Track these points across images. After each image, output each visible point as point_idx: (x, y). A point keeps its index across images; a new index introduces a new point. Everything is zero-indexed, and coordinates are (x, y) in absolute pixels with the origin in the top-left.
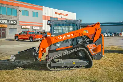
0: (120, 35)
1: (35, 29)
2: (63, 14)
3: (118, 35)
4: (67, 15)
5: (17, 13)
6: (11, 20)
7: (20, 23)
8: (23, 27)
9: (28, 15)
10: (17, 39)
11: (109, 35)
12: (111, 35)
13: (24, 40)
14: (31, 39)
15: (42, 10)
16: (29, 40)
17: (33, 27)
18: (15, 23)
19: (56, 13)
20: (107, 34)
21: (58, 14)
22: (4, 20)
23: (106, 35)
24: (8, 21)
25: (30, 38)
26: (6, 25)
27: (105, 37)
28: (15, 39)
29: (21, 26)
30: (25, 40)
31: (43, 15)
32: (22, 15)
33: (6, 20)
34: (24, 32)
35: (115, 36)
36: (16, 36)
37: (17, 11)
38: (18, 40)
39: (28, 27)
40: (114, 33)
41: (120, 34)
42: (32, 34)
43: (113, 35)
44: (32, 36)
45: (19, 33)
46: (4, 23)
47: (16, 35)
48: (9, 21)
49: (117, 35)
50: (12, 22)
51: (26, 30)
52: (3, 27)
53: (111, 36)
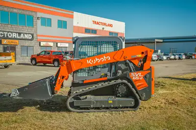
0: (193, 57)
1: (62, 47)
2: (105, 24)
3: (191, 57)
4: (111, 25)
5: (34, 22)
6: (24, 34)
7: (39, 38)
8: (42, 44)
9: (50, 25)
10: (34, 62)
11: (177, 57)
12: (180, 56)
13: (45, 64)
14: (56, 63)
15: (72, 17)
16: (54, 64)
17: (59, 45)
18: (31, 38)
19: (95, 22)
20: (173, 55)
21: (98, 23)
22: (13, 34)
23: (172, 57)
24: (20, 34)
25: (54, 61)
26: (17, 41)
27: (171, 59)
28: (31, 62)
29: (40, 43)
30: (47, 65)
31: (74, 25)
32: (42, 25)
33: (16, 33)
34: (45, 52)
35: (186, 58)
36: (33, 59)
37: (34, 18)
38: (35, 65)
39: (51, 44)
40: (185, 54)
41: (194, 55)
42: (57, 55)
43: (184, 57)
44: (57, 57)
45: (36, 54)
46: (13, 37)
47: (32, 56)
48: (22, 35)
49: (189, 57)
50: (26, 36)
51: (48, 49)
52: (12, 44)
53: (180, 58)
